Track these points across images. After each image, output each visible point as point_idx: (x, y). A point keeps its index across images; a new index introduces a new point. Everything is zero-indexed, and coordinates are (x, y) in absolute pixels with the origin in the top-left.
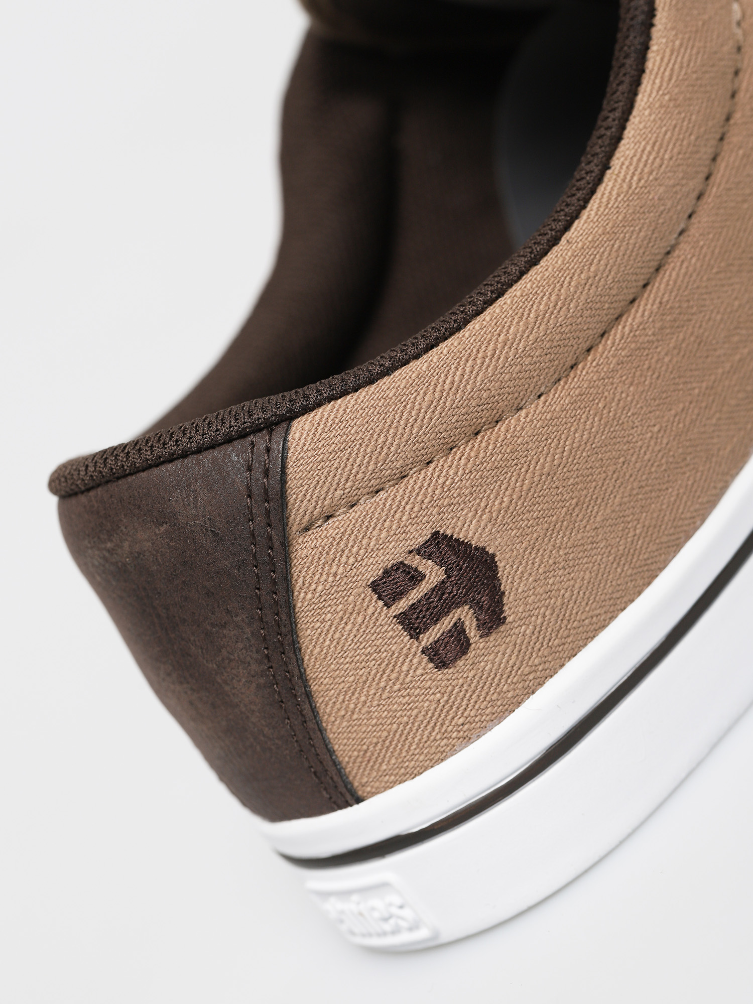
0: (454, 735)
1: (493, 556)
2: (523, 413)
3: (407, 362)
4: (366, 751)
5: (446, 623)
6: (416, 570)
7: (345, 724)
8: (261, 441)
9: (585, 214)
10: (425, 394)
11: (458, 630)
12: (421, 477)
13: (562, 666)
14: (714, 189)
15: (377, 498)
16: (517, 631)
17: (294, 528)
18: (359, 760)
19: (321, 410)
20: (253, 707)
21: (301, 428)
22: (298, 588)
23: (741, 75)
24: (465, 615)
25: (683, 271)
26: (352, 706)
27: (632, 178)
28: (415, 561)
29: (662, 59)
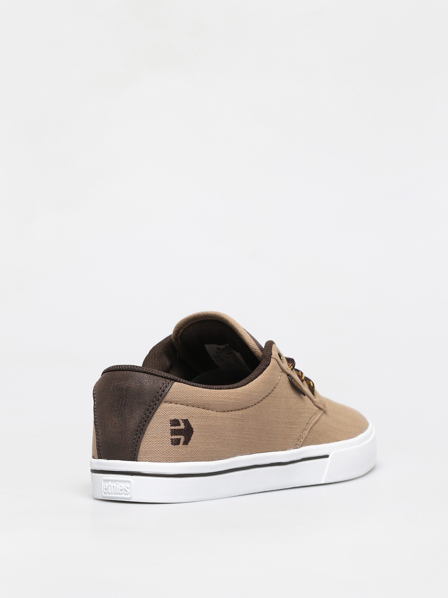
0: (165, 459)
1: (194, 432)
2: (213, 412)
3: (200, 387)
4: (146, 451)
5: (178, 437)
6: (180, 423)
7: (146, 443)
8: (168, 381)
9: (240, 388)
10: (201, 394)
11: (179, 440)
12: (191, 408)
13: (191, 461)
14: (261, 403)
15: (181, 406)
16: (188, 448)
17: (164, 400)
18: (144, 452)
19: (181, 383)
20: (130, 429)
21: (176, 384)
22: (157, 411)
23: (275, 388)
24: (182, 438)
25: (249, 412)
26: (150, 440)
27: (252, 388)
28: (181, 421)
29: (267, 373)
